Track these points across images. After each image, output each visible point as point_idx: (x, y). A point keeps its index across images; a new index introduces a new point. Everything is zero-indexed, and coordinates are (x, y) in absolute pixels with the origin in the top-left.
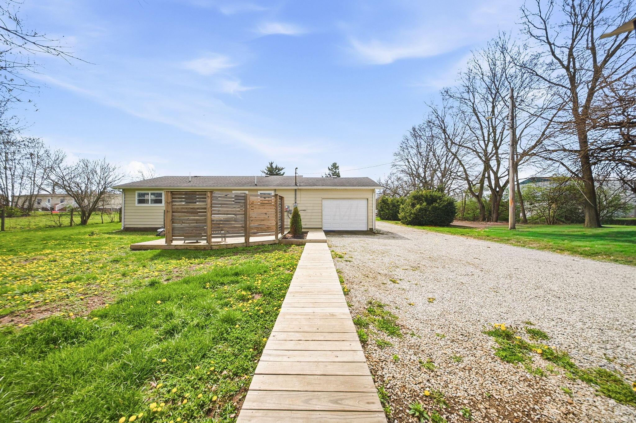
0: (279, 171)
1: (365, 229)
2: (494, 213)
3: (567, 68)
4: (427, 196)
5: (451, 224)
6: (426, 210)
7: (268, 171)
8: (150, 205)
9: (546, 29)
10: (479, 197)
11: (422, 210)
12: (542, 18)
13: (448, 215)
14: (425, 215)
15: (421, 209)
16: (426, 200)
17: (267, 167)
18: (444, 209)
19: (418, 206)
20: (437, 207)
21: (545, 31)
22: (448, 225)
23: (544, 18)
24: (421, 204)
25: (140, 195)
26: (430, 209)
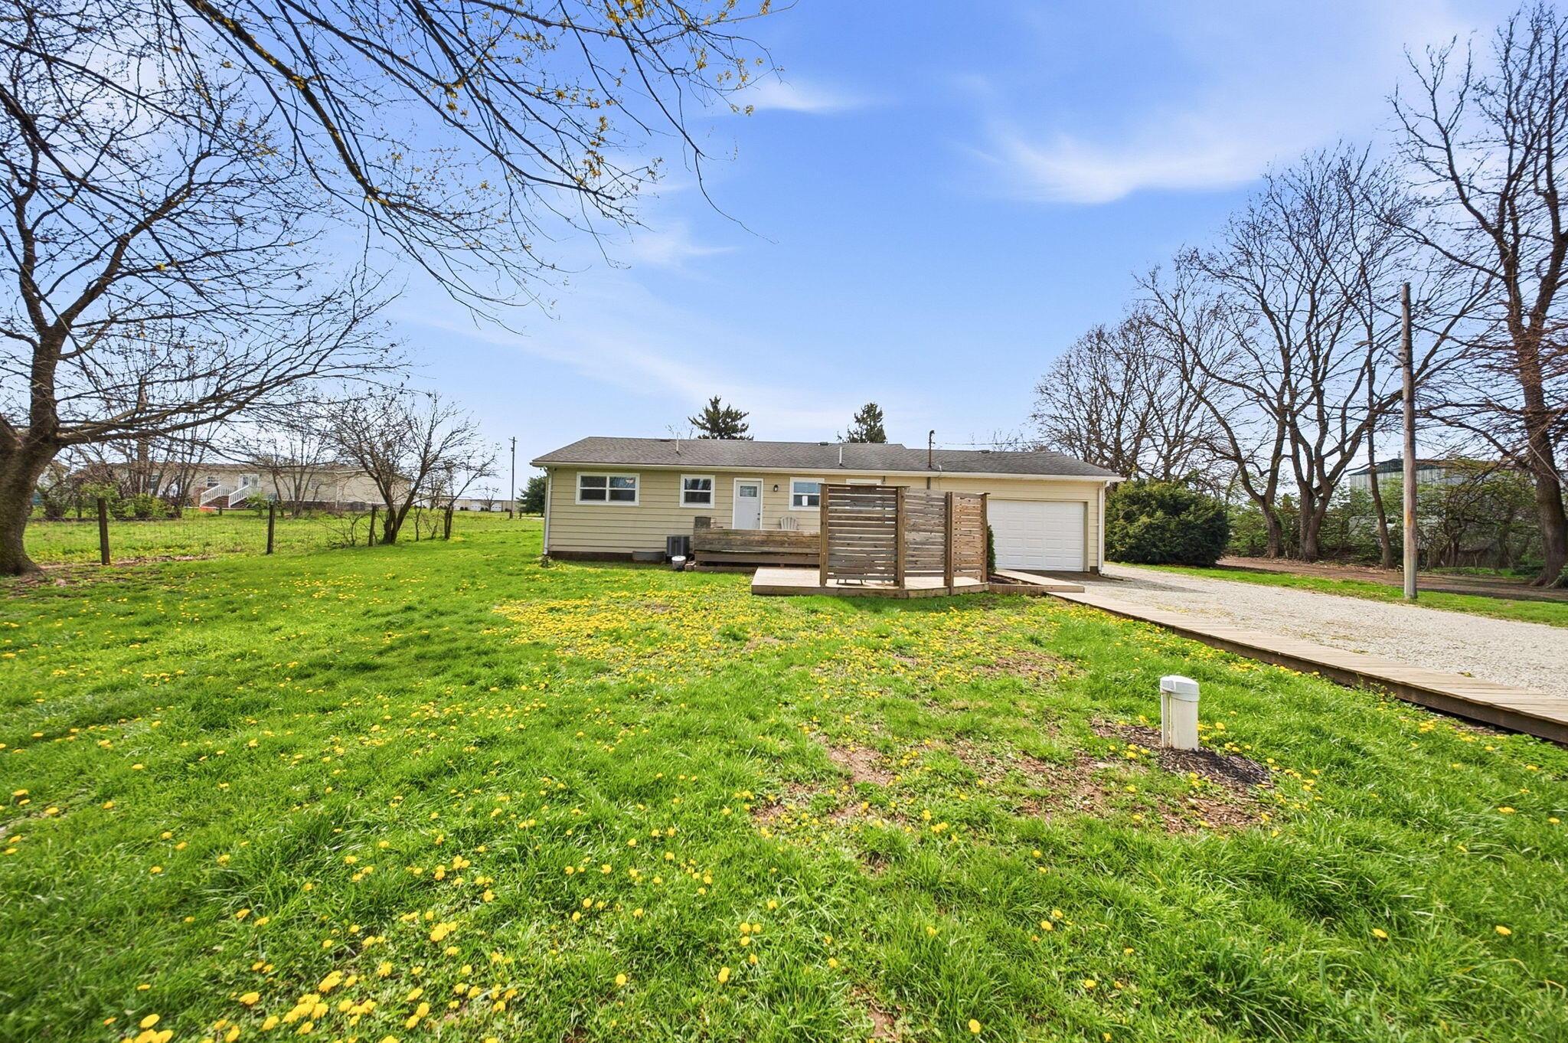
0: (733, 420)
1: (1080, 569)
2: (1305, 539)
3: (1498, 234)
4: (1163, 495)
5: (1218, 562)
6: (1162, 528)
7: (708, 421)
8: (607, 502)
9: (1448, 150)
10: (1266, 501)
11: (1154, 529)
12: (1439, 125)
13: (1214, 542)
14: (1162, 540)
15: (1149, 527)
16: (1162, 504)
17: (707, 411)
18: (1206, 526)
19: (1144, 519)
20: (1190, 522)
21: (1445, 153)
22: (1212, 566)
23: (1444, 126)
24: (1150, 515)
25: (586, 481)
26: (1172, 526)
